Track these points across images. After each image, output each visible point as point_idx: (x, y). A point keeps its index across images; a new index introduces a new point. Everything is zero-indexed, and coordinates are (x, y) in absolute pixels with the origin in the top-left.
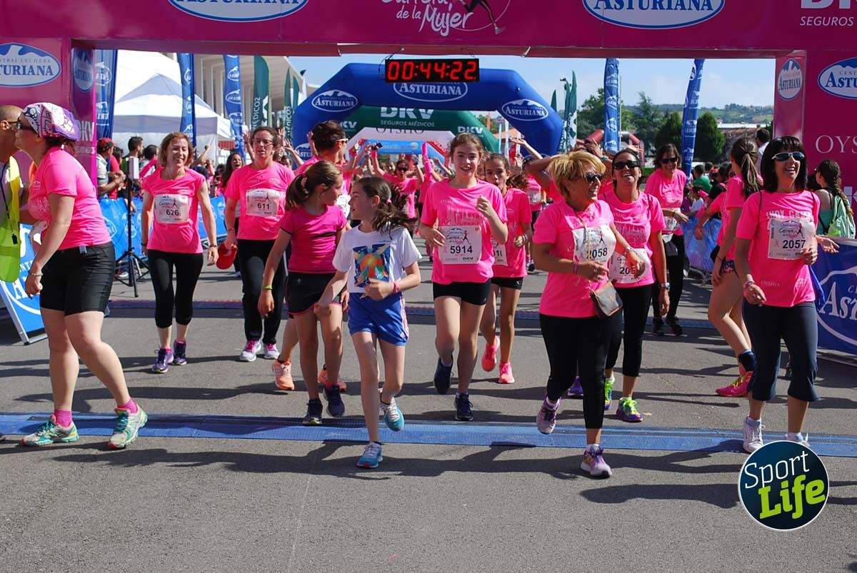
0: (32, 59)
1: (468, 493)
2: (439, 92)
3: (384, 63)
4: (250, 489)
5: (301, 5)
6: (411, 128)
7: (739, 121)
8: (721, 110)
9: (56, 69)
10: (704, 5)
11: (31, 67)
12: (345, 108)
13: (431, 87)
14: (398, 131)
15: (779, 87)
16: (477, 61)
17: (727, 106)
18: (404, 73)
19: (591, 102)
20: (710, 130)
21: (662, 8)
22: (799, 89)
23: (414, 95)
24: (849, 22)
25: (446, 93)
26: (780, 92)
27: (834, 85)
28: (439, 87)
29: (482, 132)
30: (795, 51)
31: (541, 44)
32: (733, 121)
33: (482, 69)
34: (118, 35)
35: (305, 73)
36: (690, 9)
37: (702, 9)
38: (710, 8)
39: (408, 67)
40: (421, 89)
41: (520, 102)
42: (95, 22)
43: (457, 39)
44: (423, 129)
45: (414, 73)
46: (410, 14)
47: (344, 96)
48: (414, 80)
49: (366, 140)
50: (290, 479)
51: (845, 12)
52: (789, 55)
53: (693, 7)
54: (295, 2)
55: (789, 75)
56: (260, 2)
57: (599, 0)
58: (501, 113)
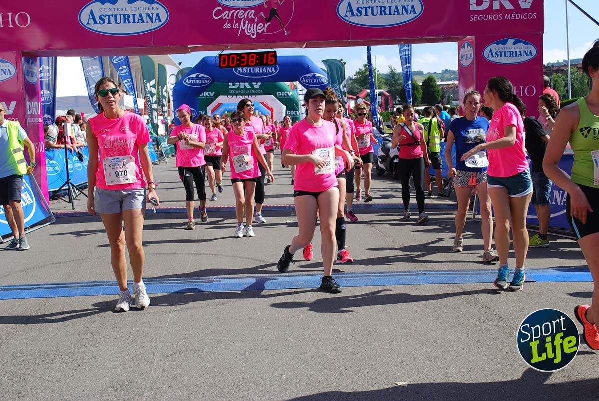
1: (267, 320)
2: (261, 72)
3: (218, 56)
4: (132, 326)
5: (164, 23)
7: (451, 80)
8: (440, 74)
9: (13, 71)
10: (411, 11)
12: (202, 84)
13: (256, 68)
14: (240, 96)
15: (460, 59)
16: (275, 52)
17: (443, 71)
18: (231, 62)
19: (359, 73)
20: (432, 86)
21: (386, 14)
22: (472, 60)
23: (246, 74)
24: (499, 18)
25: (265, 72)
26: (462, 62)
27: (493, 57)
28: (261, 69)
30: (468, 37)
31: (314, 40)
32: (447, 80)
33: (279, 57)
34: (51, 48)
35: (181, 64)
37: (410, 14)
38: (415, 13)
39: (233, 59)
40: (250, 70)
41: (311, 75)
42: (36, 39)
43: (261, 39)
44: (256, 94)
45: (237, 60)
46: (232, 25)
47: (203, 77)
48: (237, 66)
49: (221, 104)
50: (158, 318)
51: (497, 12)
52: (465, 39)
53: (404, 13)
54: (160, 21)
55: (466, 52)
56: (138, 22)
57: (347, 11)
58: (300, 82)
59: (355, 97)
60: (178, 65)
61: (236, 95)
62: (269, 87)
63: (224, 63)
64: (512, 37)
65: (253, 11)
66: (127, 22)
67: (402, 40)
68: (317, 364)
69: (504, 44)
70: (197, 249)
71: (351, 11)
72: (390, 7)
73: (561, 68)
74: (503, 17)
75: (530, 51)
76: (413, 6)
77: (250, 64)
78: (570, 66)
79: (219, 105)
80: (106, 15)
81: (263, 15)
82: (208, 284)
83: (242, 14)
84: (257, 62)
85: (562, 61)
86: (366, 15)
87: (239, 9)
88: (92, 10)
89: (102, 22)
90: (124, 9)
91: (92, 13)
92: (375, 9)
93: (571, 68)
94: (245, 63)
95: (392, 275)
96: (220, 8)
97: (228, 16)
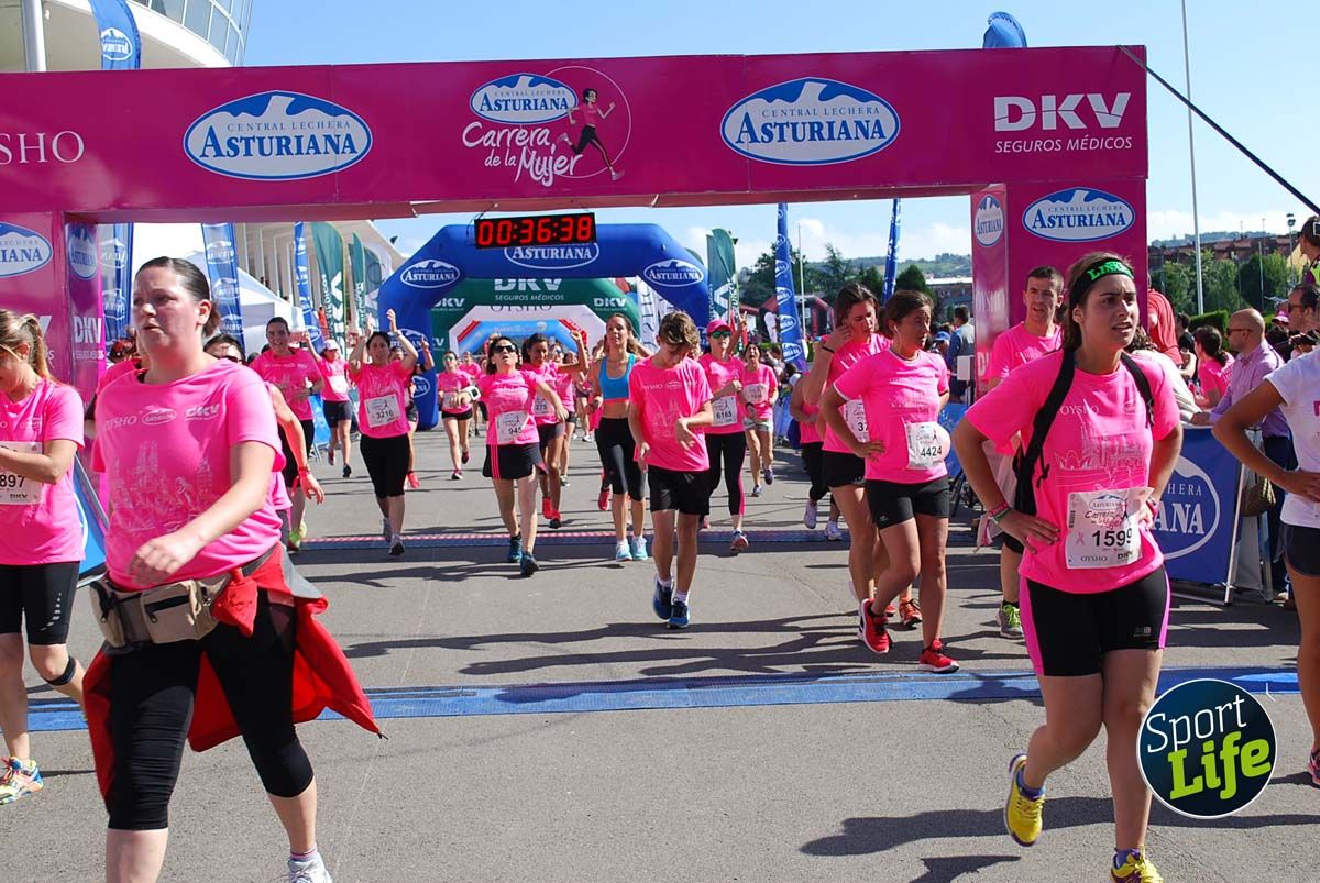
0: (13, 240)
1: (575, 776)
2: (562, 257)
3: (473, 223)
5: (363, 154)
6: (535, 303)
7: (954, 275)
8: (932, 262)
9: (46, 251)
10: (874, 132)
11: (13, 251)
12: (444, 282)
13: (552, 250)
14: (519, 308)
15: (976, 230)
16: (592, 215)
17: (938, 256)
18: (499, 235)
19: (765, 259)
21: (821, 138)
22: (1000, 232)
23: (532, 261)
24: (1056, 146)
25: (572, 257)
26: (979, 237)
28: (563, 250)
29: (626, 304)
30: (992, 185)
31: (673, 191)
32: (947, 275)
33: (600, 225)
34: (125, 205)
35: (397, 241)
36: (857, 138)
37: (873, 137)
38: (882, 136)
39: (505, 228)
40: (540, 253)
41: (666, 264)
42: (94, 185)
43: (564, 188)
44: (551, 303)
45: (513, 232)
46: (502, 160)
47: (442, 267)
48: (514, 243)
49: (478, 323)
50: (344, 773)
51: (1050, 134)
52: (985, 190)
53: (860, 134)
54: (353, 151)
55: (987, 216)
56: (308, 153)
57: (742, 132)
58: (644, 279)
59: (757, 310)
60: (389, 242)
61: (510, 304)
62: (579, 288)
63: (485, 238)
64: (1082, 185)
65: (547, 131)
66: (284, 151)
67: (854, 192)
68: (682, 871)
69: (1066, 202)
70: (428, 626)
71: (751, 131)
72: (831, 124)
73: (1181, 251)
74: (1064, 144)
75: (1121, 215)
76: (877, 122)
77: (539, 238)
78: (1201, 246)
79: (475, 325)
80: (242, 138)
81: (567, 139)
82: (451, 700)
83: (523, 137)
84: (555, 235)
85: (1183, 237)
86: (782, 139)
87: (518, 127)
88: (211, 128)
89: (232, 153)
90: (279, 127)
91: (211, 133)
92: (799, 127)
93: (1202, 251)
94: (530, 236)
95: (839, 682)
96: (478, 124)
97: (495, 141)
